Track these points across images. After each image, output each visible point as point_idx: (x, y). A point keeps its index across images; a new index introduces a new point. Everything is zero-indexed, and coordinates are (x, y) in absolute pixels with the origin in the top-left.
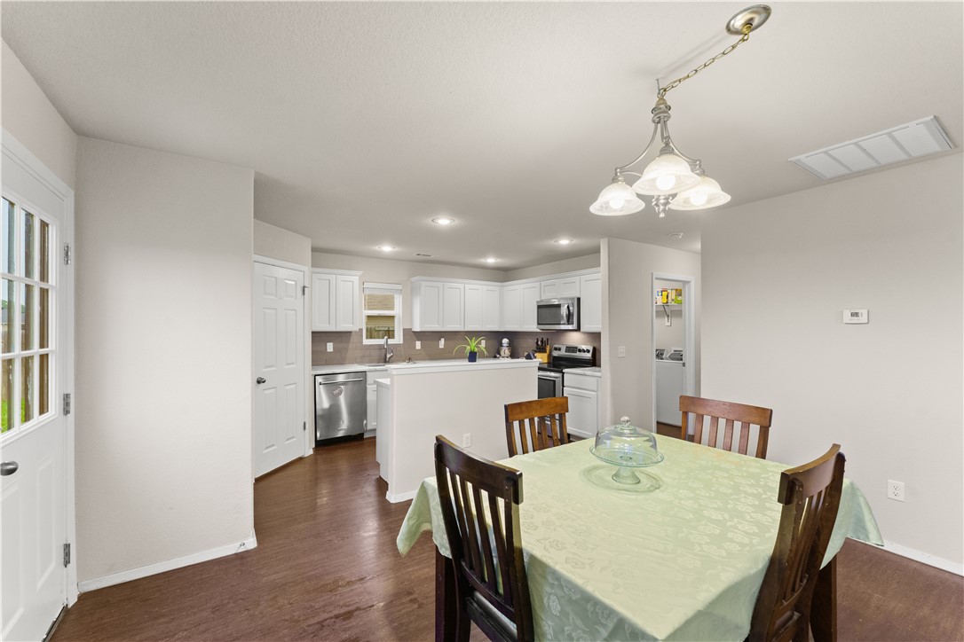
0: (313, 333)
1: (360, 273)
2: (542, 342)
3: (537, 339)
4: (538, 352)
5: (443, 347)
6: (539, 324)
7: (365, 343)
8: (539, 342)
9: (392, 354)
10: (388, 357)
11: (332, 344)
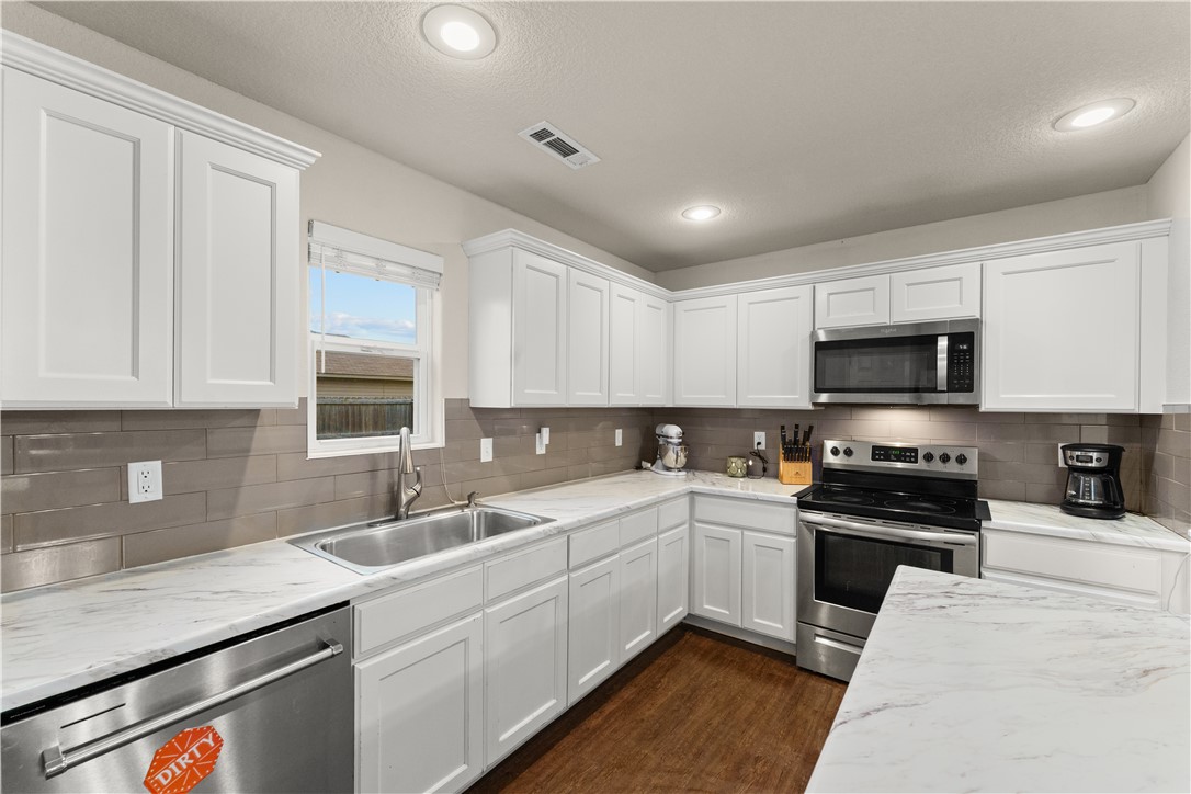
1: (310, 155)
2: (796, 434)
3: (783, 427)
4: (787, 459)
5: (543, 451)
6: (818, 389)
7: (311, 455)
8: (790, 436)
9: (418, 487)
10: (404, 499)
11: (157, 465)
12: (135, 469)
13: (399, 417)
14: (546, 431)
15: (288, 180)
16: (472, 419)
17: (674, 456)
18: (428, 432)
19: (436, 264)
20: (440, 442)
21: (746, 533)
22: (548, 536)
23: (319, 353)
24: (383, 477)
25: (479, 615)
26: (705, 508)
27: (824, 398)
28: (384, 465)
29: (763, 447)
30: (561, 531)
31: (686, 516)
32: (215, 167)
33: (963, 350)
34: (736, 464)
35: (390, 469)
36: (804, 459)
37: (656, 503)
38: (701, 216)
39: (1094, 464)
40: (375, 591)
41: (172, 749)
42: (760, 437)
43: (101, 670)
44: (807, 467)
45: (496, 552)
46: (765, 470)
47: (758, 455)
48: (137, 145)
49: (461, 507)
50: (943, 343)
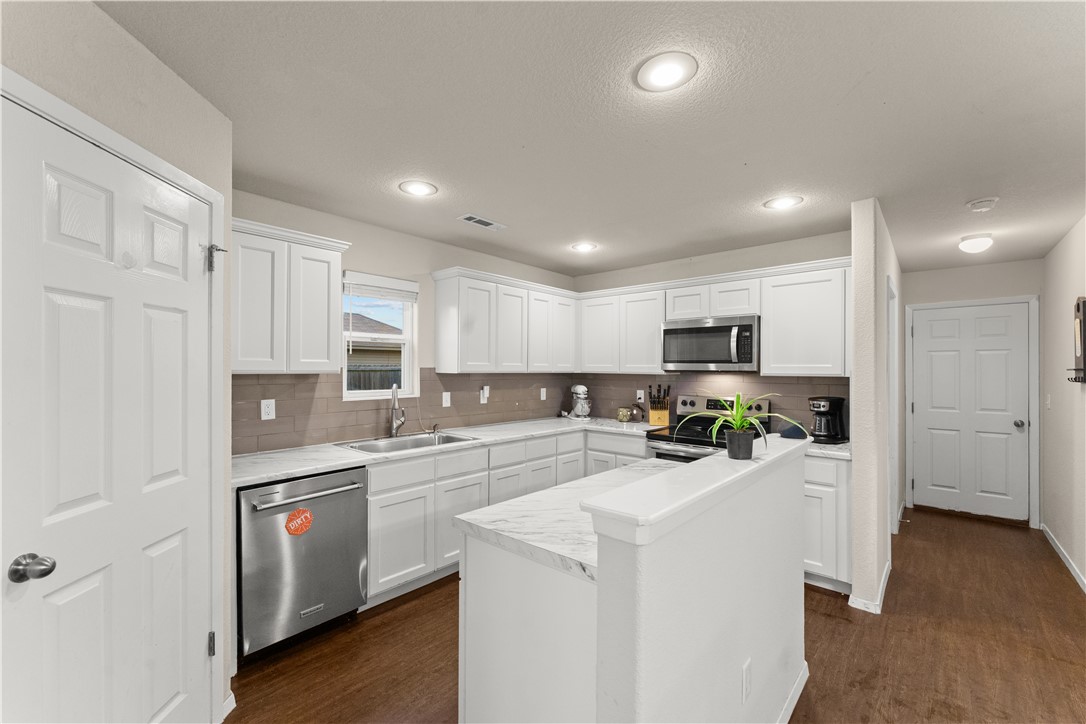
0: (235, 377)
1: (345, 245)
2: (659, 391)
3: (650, 387)
4: (652, 408)
5: (486, 402)
6: (665, 361)
7: (344, 400)
8: (655, 392)
9: (403, 419)
10: (395, 426)
11: (273, 401)
12: (264, 403)
13: (391, 378)
14: (487, 389)
15: (336, 258)
16: (437, 381)
17: (582, 406)
18: (410, 386)
19: (415, 287)
20: (417, 394)
21: (618, 456)
22: (475, 447)
23: (348, 342)
24: (383, 413)
25: (432, 485)
26: (595, 441)
27: (671, 367)
28: (384, 406)
29: (642, 401)
30: (484, 446)
31: (581, 445)
32: (304, 258)
33: (746, 337)
34: (623, 412)
35: (387, 409)
36: (665, 408)
37: (555, 435)
38: (584, 249)
39: (822, 409)
40: (377, 463)
41: (294, 515)
42: (641, 394)
43: (271, 477)
44: (666, 414)
45: (442, 453)
46: (643, 417)
47: (638, 406)
48: (273, 254)
49: (429, 433)
50: (735, 331)
